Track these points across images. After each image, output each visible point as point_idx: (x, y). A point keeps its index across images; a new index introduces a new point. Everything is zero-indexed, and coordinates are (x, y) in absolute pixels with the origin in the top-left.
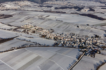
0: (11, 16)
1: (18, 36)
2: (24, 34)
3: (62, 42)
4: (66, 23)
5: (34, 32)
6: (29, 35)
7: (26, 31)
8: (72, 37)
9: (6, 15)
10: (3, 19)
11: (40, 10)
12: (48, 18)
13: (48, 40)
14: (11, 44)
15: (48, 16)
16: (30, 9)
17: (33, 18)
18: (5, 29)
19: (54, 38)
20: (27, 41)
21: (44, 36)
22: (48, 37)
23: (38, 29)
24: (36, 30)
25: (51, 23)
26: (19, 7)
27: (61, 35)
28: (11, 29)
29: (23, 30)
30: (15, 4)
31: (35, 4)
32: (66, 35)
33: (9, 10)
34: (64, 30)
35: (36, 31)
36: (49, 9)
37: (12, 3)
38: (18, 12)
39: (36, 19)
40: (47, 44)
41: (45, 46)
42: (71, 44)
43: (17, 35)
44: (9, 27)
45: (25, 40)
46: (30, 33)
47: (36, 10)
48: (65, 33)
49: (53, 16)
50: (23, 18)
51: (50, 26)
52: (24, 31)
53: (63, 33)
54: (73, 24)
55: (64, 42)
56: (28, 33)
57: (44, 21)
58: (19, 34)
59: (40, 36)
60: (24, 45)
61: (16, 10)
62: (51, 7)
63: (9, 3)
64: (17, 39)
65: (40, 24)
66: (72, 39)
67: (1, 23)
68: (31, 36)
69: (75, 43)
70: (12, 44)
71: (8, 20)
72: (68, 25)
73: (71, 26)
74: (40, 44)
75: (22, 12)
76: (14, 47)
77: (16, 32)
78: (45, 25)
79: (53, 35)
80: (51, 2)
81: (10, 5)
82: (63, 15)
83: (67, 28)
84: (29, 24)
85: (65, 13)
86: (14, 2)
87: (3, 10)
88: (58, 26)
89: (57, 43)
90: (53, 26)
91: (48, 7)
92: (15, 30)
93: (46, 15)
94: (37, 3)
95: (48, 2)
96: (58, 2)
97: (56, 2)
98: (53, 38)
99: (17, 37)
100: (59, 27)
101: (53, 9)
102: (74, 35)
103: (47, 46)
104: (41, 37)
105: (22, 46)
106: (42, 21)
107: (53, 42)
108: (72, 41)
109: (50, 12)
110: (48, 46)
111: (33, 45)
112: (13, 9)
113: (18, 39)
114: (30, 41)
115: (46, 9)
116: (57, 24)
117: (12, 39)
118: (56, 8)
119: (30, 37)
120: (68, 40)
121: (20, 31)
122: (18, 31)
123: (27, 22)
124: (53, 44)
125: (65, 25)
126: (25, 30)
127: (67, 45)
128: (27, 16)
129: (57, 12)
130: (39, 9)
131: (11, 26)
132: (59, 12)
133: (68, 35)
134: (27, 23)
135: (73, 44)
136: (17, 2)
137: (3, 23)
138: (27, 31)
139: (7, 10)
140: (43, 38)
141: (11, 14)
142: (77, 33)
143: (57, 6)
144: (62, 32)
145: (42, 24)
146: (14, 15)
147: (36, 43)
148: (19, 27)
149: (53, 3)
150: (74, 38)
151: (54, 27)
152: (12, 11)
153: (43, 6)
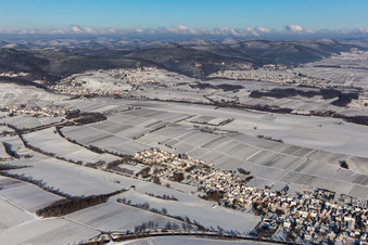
0: (100, 117)
1: (124, 190)
2: (142, 183)
3: (287, 225)
4: (296, 148)
5: (179, 177)
6: (162, 190)
7: (151, 172)
8: (323, 206)
9: (85, 114)
10: (74, 127)
11: (198, 99)
12: (227, 127)
13: (230, 211)
14: (96, 220)
15: (228, 121)
16: (164, 96)
17: (175, 125)
18: (80, 163)
19: (255, 205)
20: (154, 211)
21: (215, 196)
22: (231, 200)
23: (193, 168)
24: (188, 170)
25: (241, 147)
26: (129, 87)
27: (279, 194)
28: (101, 163)
29: (139, 168)
30: (117, 76)
31: (183, 79)
32: (300, 196)
33: (95, 95)
34: (291, 175)
35: (186, 174)
36: (229, 96)
37: (106, 74)
38: (124, 104)
39: (184, 129)
40: (227, 228)
41: (219, 235)
42: (324, 234)
43: (119, 187)
44: (94, 157)
45: (146, 206)
46: (164, 181)
47: (186, 98)
48: (295, 188)
49: (245, 122)
50: (141, 125)
51: (237, 156)
52: (145, 173)
53: (287, 188)
54: (322, 152)
55: (294, 224)
56: (157, 181)
57: (213, 137)
58: (126, 181)
59: (202, 194)
60: (144, 227)
61: (118, 97)
62: (236, 88)
63: (97, 74)
64: (119, 200)
65: (199, 149)
66: (326, 214)
67: (69, 140)
68: (169, 192)
69: (338, 232)
70: (101, 218)
71: (90, 131)
72: (304, 158)
73: (315, 162)
74: (201, 228)
75: (136, 104)
76: (109, 234)
77: (114, 176)
78: (218, 153)
79: (249, 194)
80: (236, 74)
81: (101, 79)
82: (281, 119)
83: (303, 167)
84: (162, 147)
85: (288, 111)
86: (113, 72)
87: (78, 97)
88: (265, 158)
89: (265, 228)
90: (247, 157)
91: (227, 88)
92: (113, 166)
93: (222, 116)
94: (189, 74)
95: (227, 74)
96: (262, 73)
97: (253, 74)
98: (249, 206)
99: (118, 192)
100: (269, 163)
101: (243, 96)
102: (332, 197)
103: (230, 237)
104: (204, 198)
105: (136, 229)
106: (207, 138)
107: (248, 221)
108: (325, 221)
109: (234, 105)
110: (233, 236)
111: (176, 227)
112: (108, 95)
113: (124, 201)
114: (164, 212)
115: (218, 95)
116: (264, 153)
117: (103, 199)
118: (255, 94)
119: (165, 197)
120: (309, 217)
121: (131, 172)
122: (124, 170)
123: (153, 140)
124: (252, 229)
125: (291, 157)
126: (148, 169)
127: (308, 237)
128: (153, 120)
129: (258, 108)
130: (196, 95)
131: (100, 152)
132: (266, 109)
133: (307, 196)
134: (155, 145)
135: (332, 235)
136: (121, 71)
137: (74, 142)
138: (156, 172)
139: (88, 96)
140: (213, 203)
141: (100, 111)
142: (344, 188)
143: (258, 87)
144: (284, 184)
145: (208, 151)
146: (110, 112)
147: (188, 220)
148: (128, 159)
149: (245, 74)
150: (334, 210)
151: (252, 160)
152: (104, 101)
153: (208, 86)
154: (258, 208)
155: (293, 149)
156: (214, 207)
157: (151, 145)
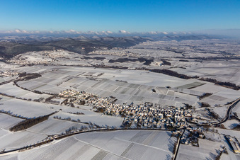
0: (38, 75)
1: (56, 112)
2: (65, 107)
3: (136, 120)
4: (133, 85)
5: (83, 103)
6: (75, 110)
7: (69, 101)
8: (149, 109)
9: (29, 74)
10: (24, 81)
11: (85, 64)
12: (101, 77)
13: (110, 116)
14: (44, 129)
15: (101, 74)
16: (69, 63)
17: (77, 77)
18: (30, 100)
19: (120, 113)
20: (73, 121)
21: (101, 110)
22: (109, 111)
23: (89, 97)
24: (86, 99)
25: (109, 86)
26: (51, 60)
27: (130, 106)
28: (42, 99)
29: (62, 100)
30: (44, 54)
31: (77, 55)
32: (139, 107)
33: (33, 64)
34: (133, 97)
35: (86, 101)
36: (99, 62)
37: (37, 54)
38: (50, 68)
39: (81, 79)
40: (110, 125)
41: (107, 129)
42: (152, 123)
43: (54, 111)
44: (37, 96)
45: (69, 119)
46: (76, 105)
47: (80, 64)
48: (136, 103)
49: (109, 74)
50: (60, 78)
51: (108, 90)
52: (66, 102)
53: (132, 103)
54: (144, 86)
55: (139, 120)
56: (72, 106)
57: (96, 82)
58: (57, 107)
59: (95, 110)
60: (70, 130)
61: (45, 65)
62: (102, 59)
63: (33, 53)
64: (54, 118)
65: (91, 89)
66: (151, 113)
67: (22, 88)
68: (79, 111)
69: (157, 121)
70: (47, 128)
71: (33, 83)
72: (137, 89)
73: (142, 91)
74: (98, 127)
75: (56, 68)
76: (52, 136)
77: (50, 105)
78: (99, 89)
79: (117, 107)
80: (101, 52)
81: (35, 56)
82: (124, 72)
83: (138, 93)
84: (72, 89)
85: (126, 68)
86: (41, 52)
87: (24, 66)
88: (121, 90)
89: (127, 123)
90: (113, 90)
91: (98, 59)
92: (48, 100)
93: (98, 71)
94: (79, 53)
95: (97, 52)
96: (112, 52)
97: (108, 52)
98: (117, 113)
99: (54, 113)
100: (123, 93)
101: (106, 62)
102: (152, 105)
103: (113, 130)
104: (96, 111)
105: (67, 131)
106: (93, 83)
107: (119, 121)
108: (151, 117)
109: (103, 67)
110: (113, 129)
111: (86, 128)
112: (40, 64)
113: (57, 117)
114: (79, 121)
115: (95, 62)
116: (120, 88)
117: (46, 117)
118: (111, 61)
119: (78, 113)
120: (144, 115)
121: (59, 102)
122: (55, 102)
123: (67, 85)
124: (121, 124)
125: (132, 89)
126: (67, 100)
127: (146, 125)
128: (66, 76)
129: (113, 67)
130: (84, 63)
131: (40, 93)
132: (117, 68)
133: (141, 106)
134: (68, 88)
135: (155, 122)
136: (46, 52)
137: (25, 89)
138: (71, 101)
139: (30, 65)
140: (101, 113)
141: (37, 72)
142: (156, 101)
143: (112, 58)
144: (131, 101)
145: (95, 89)
146: (43, 73)
147: (91, 124)
148: (56, 96)
149: (105, 52)
150: (154, 111)
151: (115, 92)
152: (39, 67)
153: (89, 58)
154: (122, 114)
155: (132, 85)
156: (101, 116)
157: (66, 88)
